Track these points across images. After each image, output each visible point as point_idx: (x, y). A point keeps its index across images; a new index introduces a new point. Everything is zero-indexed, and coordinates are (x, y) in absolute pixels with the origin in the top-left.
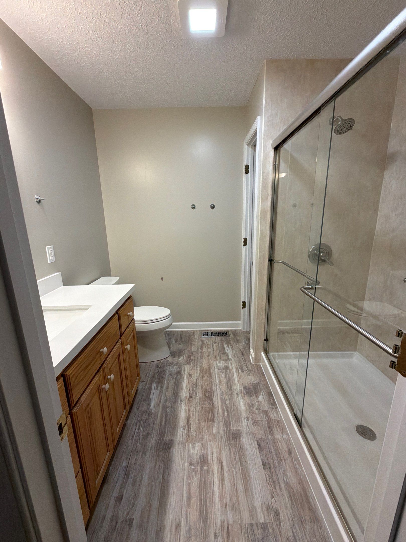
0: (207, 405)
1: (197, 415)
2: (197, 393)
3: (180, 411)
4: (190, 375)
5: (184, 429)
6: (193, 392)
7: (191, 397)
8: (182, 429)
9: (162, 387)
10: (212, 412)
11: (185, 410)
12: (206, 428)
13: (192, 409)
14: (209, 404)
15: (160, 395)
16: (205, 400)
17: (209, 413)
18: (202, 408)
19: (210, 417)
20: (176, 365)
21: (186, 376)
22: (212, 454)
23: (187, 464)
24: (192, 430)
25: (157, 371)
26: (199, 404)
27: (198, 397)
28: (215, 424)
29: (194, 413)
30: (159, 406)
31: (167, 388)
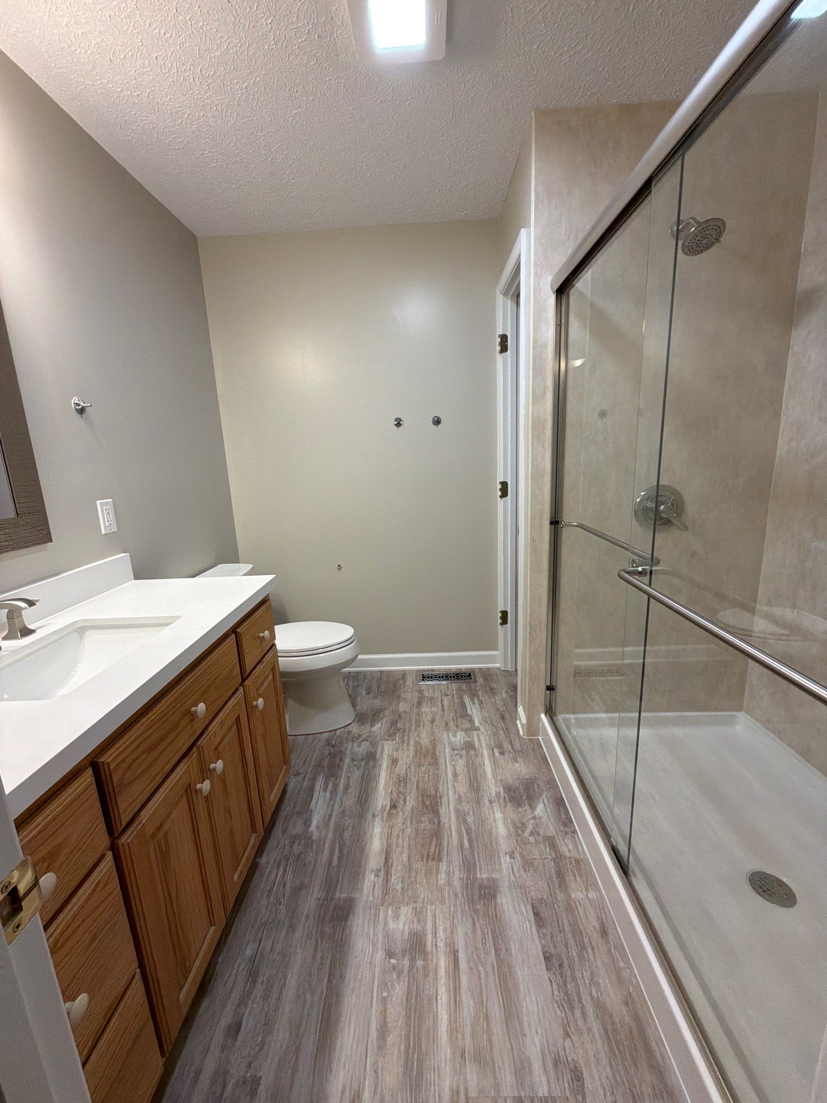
0: (426, 825)
1: (406, 845)
2: (408, 798)
3: (371, 836)
4: (394, 762)
5: (377, 876)
6: (399, 797)
7: (394, 806)
8: (372, 877)
9: (336, 785)
10: (437, 839)
11: (382, 833)
12: (423, 875)
13: (395, 833)
14: (431, 821)
15: (332, 803)
16: (424, 814)
17: (431, 842)
18: (417, 830)
19: (432, 850)
20: (366, 740)
21: (385, 763)
22: (435, 933)
23: (380, 955)
24: (393, 878)
25: (327, 753)
26: (411, 823)
27: (408, 808)
28: (443, 867)
29: (400, 841)
30: (327, 824)
31: (347, 787)
